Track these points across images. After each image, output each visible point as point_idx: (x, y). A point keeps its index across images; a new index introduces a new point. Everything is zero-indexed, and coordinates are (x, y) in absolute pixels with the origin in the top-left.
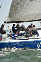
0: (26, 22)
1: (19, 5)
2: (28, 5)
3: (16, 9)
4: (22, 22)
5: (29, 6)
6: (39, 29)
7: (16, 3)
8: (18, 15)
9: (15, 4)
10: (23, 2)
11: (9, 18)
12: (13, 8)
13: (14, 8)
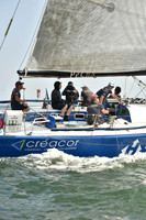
0: (91, 75)
1: (69, 21)
2: (98, 21)
3: (58, 33)
4: (79, 76)
5: (102, 27)
6: (136, 101)
7: (59, 14)
8: (64, 51)
9: (54, 17)
10: (81, 12)
11: (35, 61)
12: (50, 29)
13: (52, 29)
